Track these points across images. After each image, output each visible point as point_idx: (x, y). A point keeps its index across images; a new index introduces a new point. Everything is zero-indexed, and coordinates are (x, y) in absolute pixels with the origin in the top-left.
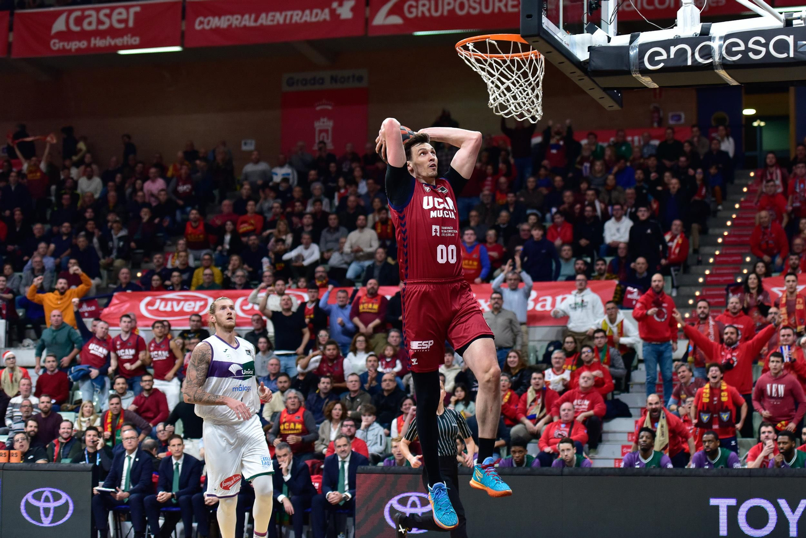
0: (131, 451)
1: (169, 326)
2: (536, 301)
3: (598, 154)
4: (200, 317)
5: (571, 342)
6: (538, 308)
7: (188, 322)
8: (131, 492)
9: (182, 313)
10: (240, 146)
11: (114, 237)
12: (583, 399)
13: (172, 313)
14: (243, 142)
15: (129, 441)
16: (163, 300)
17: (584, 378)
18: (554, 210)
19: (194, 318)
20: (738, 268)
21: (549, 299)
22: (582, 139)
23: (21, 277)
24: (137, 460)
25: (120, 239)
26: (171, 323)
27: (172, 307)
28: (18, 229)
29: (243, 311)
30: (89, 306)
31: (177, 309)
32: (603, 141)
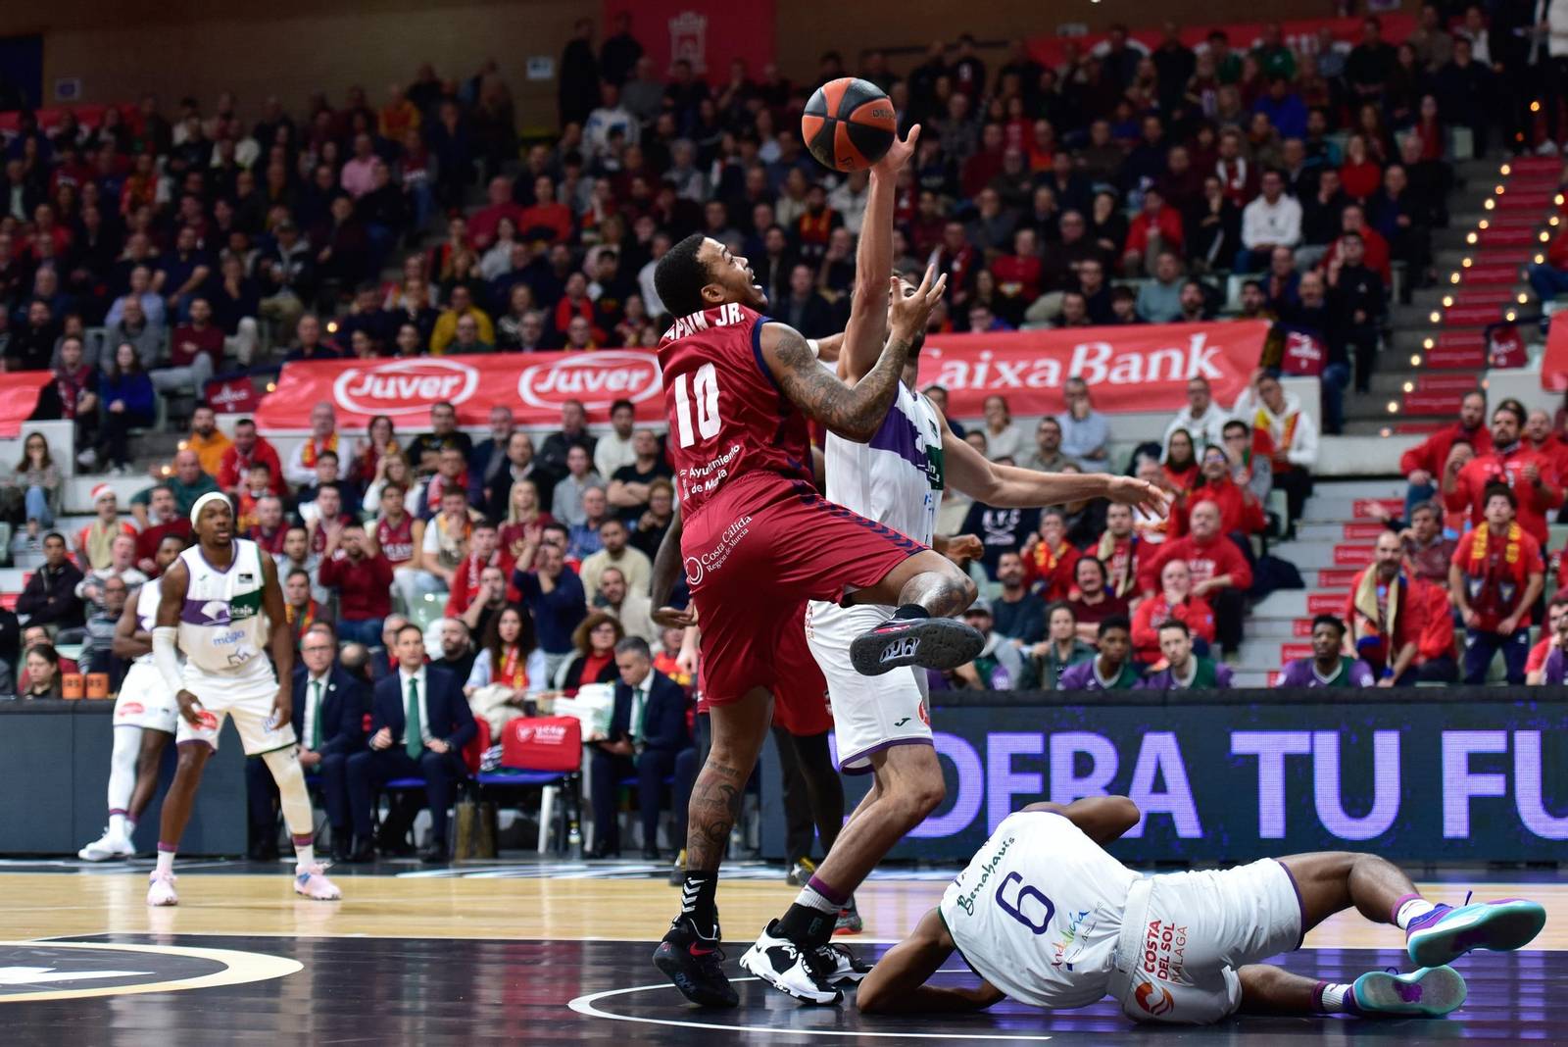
0: (319, 674)
1: (391, 426)
2: (1110, 363)
3: (1227, 72)
4: (453, 408)
5: (1183, 444)
6: (1115, 377)
7: (428, 419)
8: (323, 754)
9: (417, 400)
10: (524, 70)
11: (285, 255)
12: (1200, 557)
13: (398, 402)
14: (529, 64)
15: (317, 653)
16: (379, 375)
17: (1199, 516)
18: (1146, 182)
19: (441, 410)
20: (1508, 293)
21: (1136, 360)
22: (1198, 41)
23: (100, 337)
24: (332, 688)
25: (295, 258)
26: (395, 421)
27: (397, 389)
28: (92, 242)
29: (537, 394)
30: (235, 388)
31: (407, 393)
32: (1239, 45)
